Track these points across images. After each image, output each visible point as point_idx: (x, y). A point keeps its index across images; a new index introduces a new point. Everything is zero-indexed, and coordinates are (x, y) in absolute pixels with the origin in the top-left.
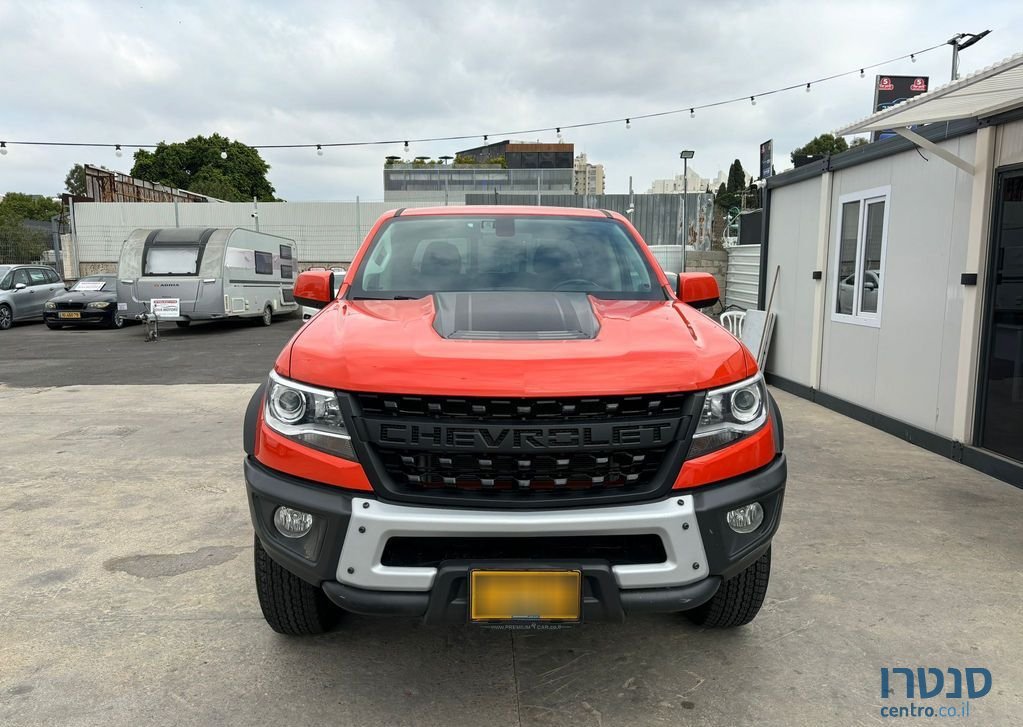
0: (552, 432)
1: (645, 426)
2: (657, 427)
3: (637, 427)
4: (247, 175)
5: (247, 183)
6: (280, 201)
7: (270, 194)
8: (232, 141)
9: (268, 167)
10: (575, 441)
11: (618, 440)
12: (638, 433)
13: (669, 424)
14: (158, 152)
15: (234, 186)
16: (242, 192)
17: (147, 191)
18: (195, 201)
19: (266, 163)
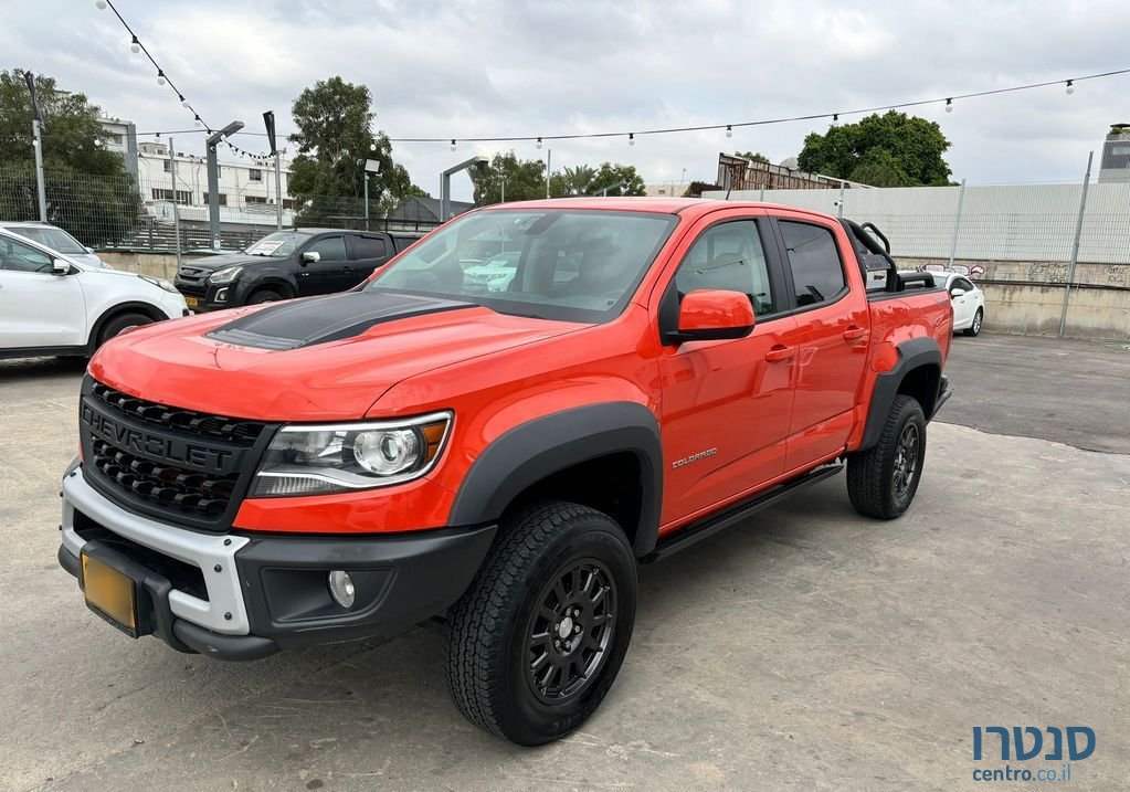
0: (149, 438)
1: (211, 450)
2: (221, 453)
3: (204, 449)
4: (919, 156)
5: (918, 167)
6: (957, 184)
7: (945, 177)
8: (909, 117)
9: (948, 144)
10: (160, 452)
11: (188, 458)
12: (203, 456)
13: (230, 453)
14: (829, 134)
15: (903, 169)
16: (910, 175)
17: (781, 179)
18: (834, 187)
19: (946, 140)
